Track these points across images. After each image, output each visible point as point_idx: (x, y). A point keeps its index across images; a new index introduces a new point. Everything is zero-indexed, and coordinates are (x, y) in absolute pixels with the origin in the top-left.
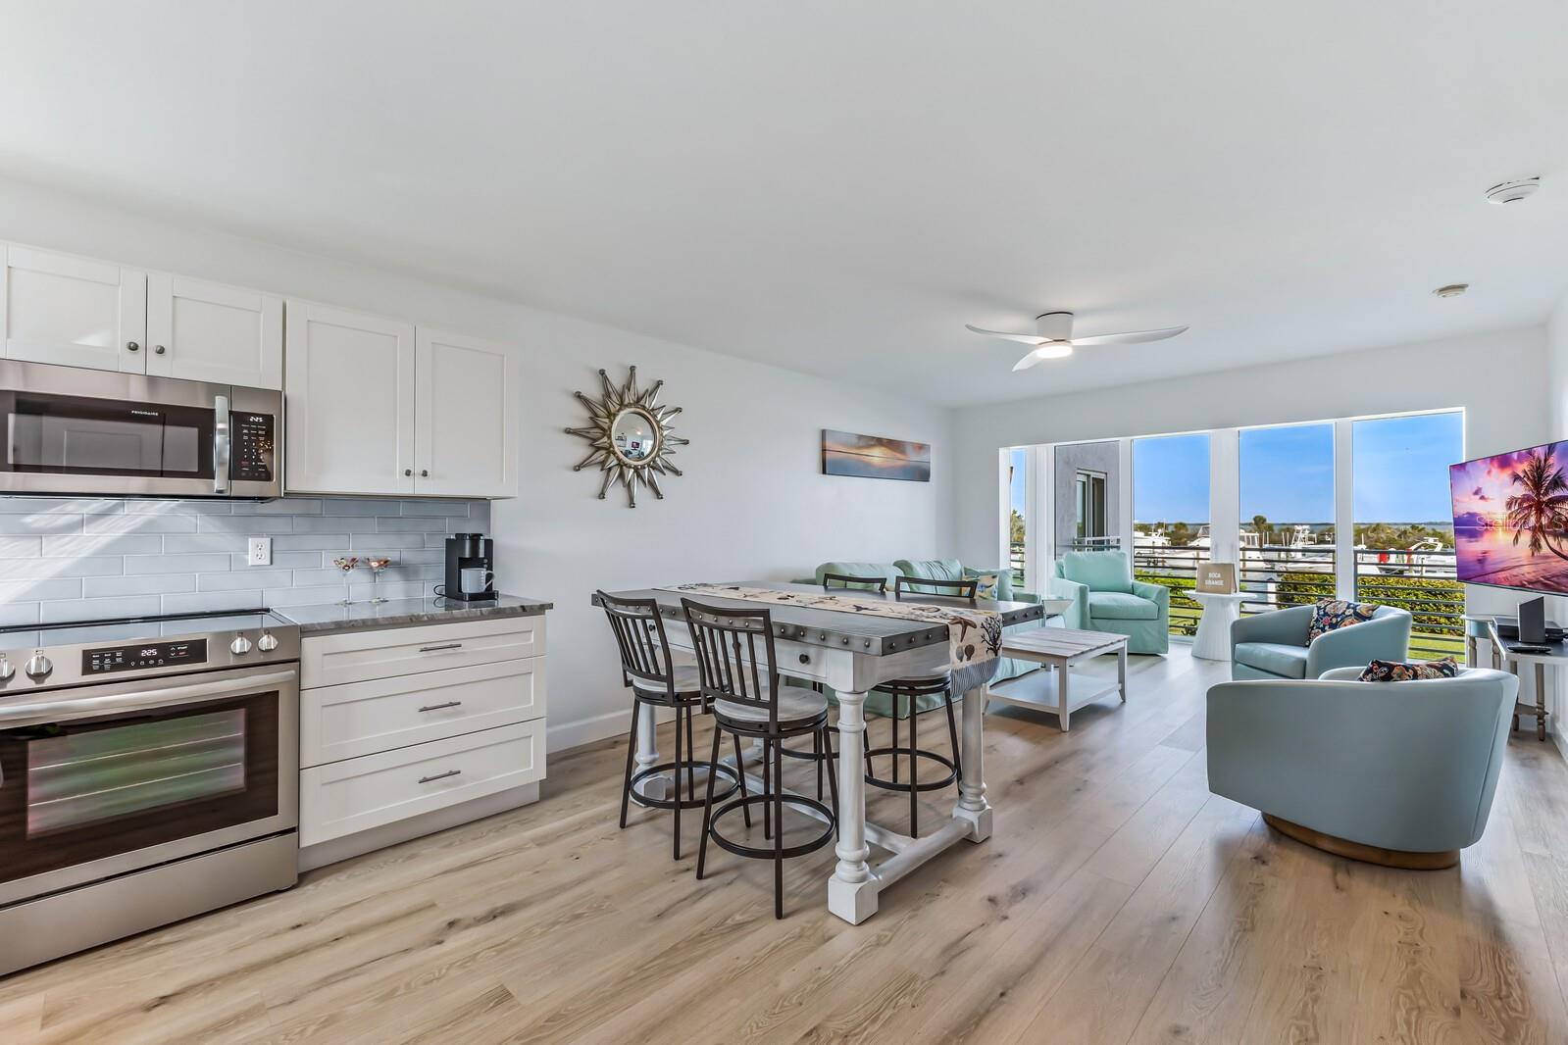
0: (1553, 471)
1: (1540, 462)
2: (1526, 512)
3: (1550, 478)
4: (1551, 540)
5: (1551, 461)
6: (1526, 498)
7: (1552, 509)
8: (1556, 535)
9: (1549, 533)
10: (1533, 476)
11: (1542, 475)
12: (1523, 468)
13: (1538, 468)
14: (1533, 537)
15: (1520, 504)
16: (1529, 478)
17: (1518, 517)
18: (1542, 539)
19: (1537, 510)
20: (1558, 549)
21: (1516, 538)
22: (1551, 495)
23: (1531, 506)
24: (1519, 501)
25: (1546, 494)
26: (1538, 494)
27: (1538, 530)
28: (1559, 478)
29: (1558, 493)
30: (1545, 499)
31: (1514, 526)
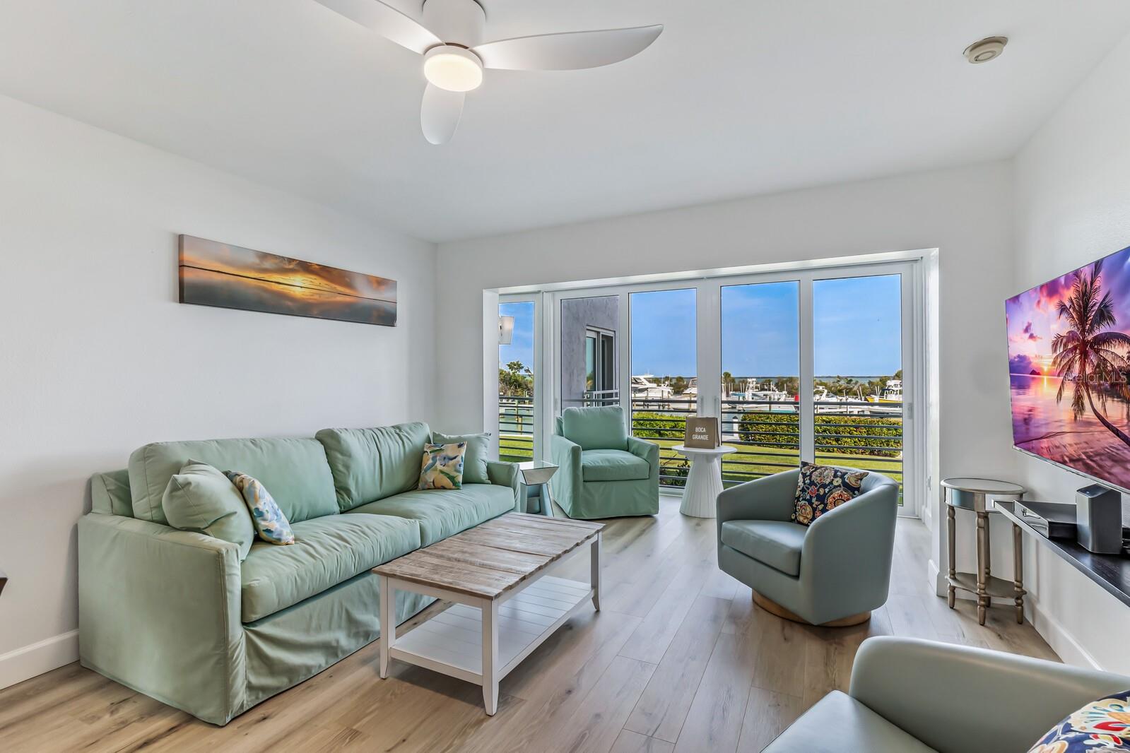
0: (1098, 298)
1: (1086, 286)
2: (1071, 356)
3: (1096, 308)
4: (1094, 396)
5: (1097, 284)
6: (1071, 337)
7: (1097, 352)
8: (1101, 392)
9: (1094, 388)
10: (1079, 306)
11: (1087, 304)
12: (1070, 294)
13: (1084, 294)
14: (1077, 391)
15: (1065, 345)
16: (1074, 309)
17: (1063, 363)
18: (1085, 394)
19: (1081, 353)
20: (1102, 413)
21: (1060, 393)
22: (1097, 332)
23: (1075, 348)
24: (1064, 340)
25: (1091, 330)
26: (1083, 331)
27: (1083, 383)
28: (1106, 307)
29: (1103, 329)
30: (1090, 337)
31: (1059, 375)
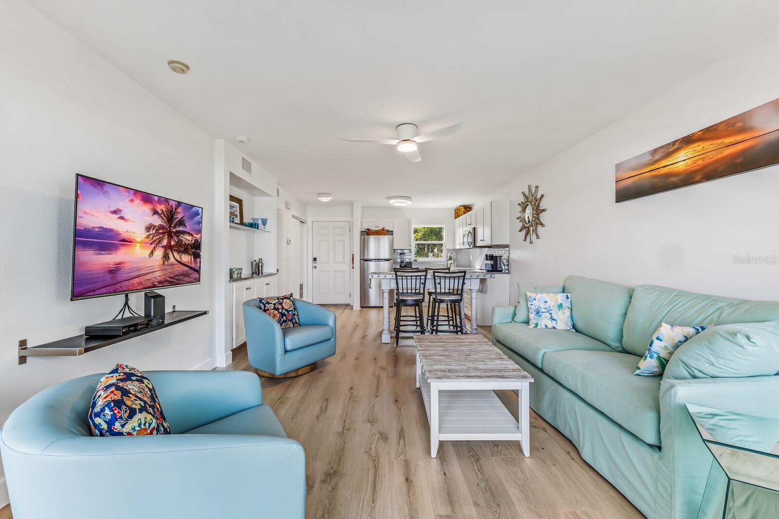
0: (180, 216)
1: (172, 208)
2: (161, 236)
3: (178, 219)
4: (176, 254)
5: (179, 210)
6: (161, 227)
7: (178, 236)
8: (179, 252)
9: (176, 251)
10: (168, 215)
11: (173, 216)
12: (161, 208)
13: (171, 211)
14: (165, 252)
15: (157, 230)
16: (164, 215)
17: (155, 238)
18: (170, 253)
19: (168, 236)
20: (179, 260)
21: (152, 252)
22: (178, 229)
23: (164, 233)
24: (156, 228)
25: (175, 227)
26: (170, 227)
27: (168, 247)
28: (183, 221)
29: (181, 228)
30: (174, 230)
31: (151, 244)
